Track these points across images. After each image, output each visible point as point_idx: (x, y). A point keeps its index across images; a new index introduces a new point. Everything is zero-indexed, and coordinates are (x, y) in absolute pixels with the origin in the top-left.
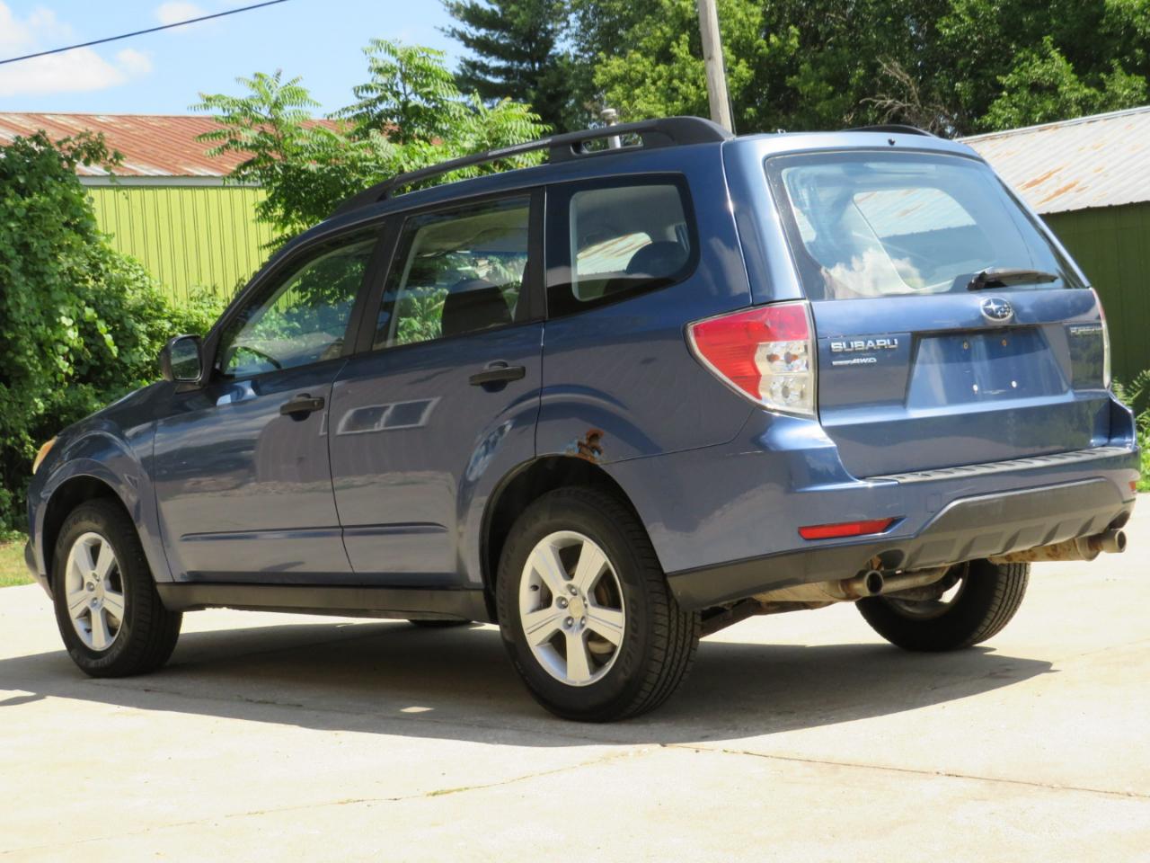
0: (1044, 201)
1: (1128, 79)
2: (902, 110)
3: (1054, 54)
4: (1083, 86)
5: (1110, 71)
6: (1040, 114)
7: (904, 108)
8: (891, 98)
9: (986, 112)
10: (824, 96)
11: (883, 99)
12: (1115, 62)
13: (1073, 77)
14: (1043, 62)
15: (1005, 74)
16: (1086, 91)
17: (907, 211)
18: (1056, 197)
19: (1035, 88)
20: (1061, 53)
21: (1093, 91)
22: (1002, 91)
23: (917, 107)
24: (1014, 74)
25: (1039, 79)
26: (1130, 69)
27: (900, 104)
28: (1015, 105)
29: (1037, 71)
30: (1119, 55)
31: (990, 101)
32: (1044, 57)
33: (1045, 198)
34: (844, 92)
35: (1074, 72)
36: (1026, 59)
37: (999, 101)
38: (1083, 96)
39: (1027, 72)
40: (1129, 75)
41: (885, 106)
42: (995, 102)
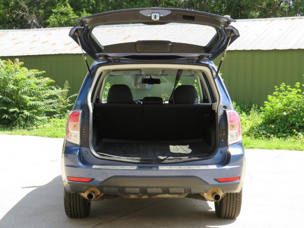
0: (70, 50)
1: (87, 14)
2: (23, 15)
3: (68, 5)
4: (75, 15)
5: (82, 11)
6: (63, 21)
7: (24, 14)
8: (21, 11)
9: (48, 19)
10: (2, 8)
11: (19, 11)
12: (84, 9)
13: (73, 12)
14: (65, 7)
15: (54, 9)
16: (76, 16)
17: (32, 48)
18: (74, 49)
19: (62, 13)
20: (70, 5)
21: (78, 16)
22: (52, 13)
23: (28, 15)
24: (56, 9)
25: (63, 11)
26: (88, 12)
27: (23, 13)
28: (56, 18)
29: (63, 9)
30: (85, 8)
31: (49, 16)
32: (65, 5)
33: (71, 49)
34: (8, 8)
35: (73, 10)
36: (60, 5)
37: (52, 16)
38: (75, 17)
39: (60, 9)
40: (87, 13)
41: (19, 13)
42: (51, 16)
